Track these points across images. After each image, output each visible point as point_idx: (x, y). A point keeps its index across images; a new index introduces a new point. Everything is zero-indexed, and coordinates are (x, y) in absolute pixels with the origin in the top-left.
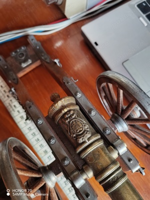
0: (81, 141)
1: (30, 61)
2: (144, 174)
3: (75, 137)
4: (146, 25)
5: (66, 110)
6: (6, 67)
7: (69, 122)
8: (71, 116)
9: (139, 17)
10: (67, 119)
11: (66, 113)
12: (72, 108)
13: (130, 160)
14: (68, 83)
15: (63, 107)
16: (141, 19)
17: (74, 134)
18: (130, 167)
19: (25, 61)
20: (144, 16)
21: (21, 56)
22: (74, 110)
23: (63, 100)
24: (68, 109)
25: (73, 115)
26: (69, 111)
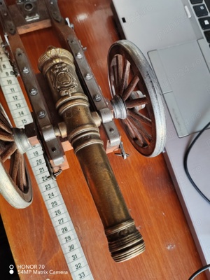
0: (64, 93)
1: (37, 17)
2: (125, 157)
3: (59, 89)
4: (190, 16)
5: (58, 61)
6: (6, 14)
7: (57, 73)
8: (61, 68)
9: (184, 6)
10: (56, 69)
11: (57, 64)
12: (66, 62)
13: (111, 130)
14: (72, 42)
15: (56, 57)
16: (186, 7)
17: (58, 85)
18: (110, 136)
19: (31, 14)
20: (192, 6)
21: (28, 7)
22: (67, 65)
23: (58, 49)
24: (61, 61)
25: (64, 67)
26: (62, 63)
